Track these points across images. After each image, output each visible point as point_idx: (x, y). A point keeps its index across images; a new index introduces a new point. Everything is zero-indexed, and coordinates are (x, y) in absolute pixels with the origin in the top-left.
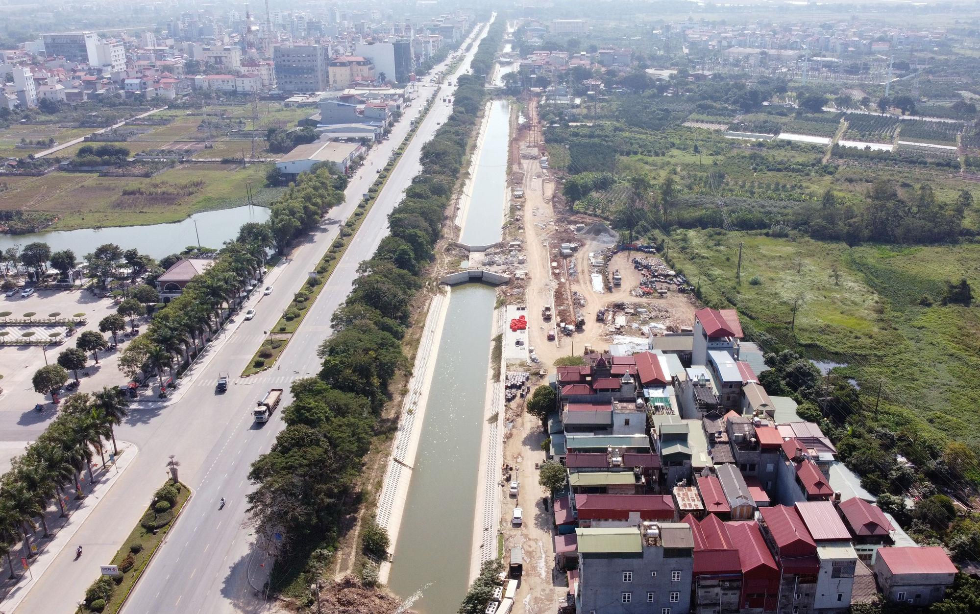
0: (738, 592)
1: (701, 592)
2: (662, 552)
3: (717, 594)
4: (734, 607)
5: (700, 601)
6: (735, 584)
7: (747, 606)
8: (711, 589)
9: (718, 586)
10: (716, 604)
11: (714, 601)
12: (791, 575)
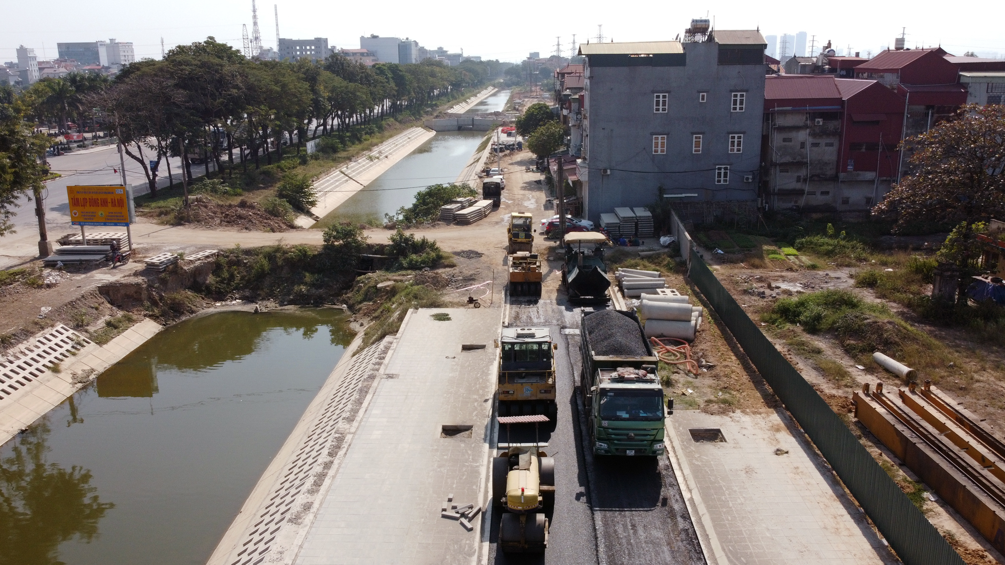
0: (835, 141)
1: (777, 139)
2: (715, 52)
3: (803, 145)
4: (830, 172)
5: (775, 157)
6: (832, 125)
7: (850, 168)
8: (793, 135)
9: (805, 127)
10: (800, 164)
11: (798, 158)
12: (921, 108)
